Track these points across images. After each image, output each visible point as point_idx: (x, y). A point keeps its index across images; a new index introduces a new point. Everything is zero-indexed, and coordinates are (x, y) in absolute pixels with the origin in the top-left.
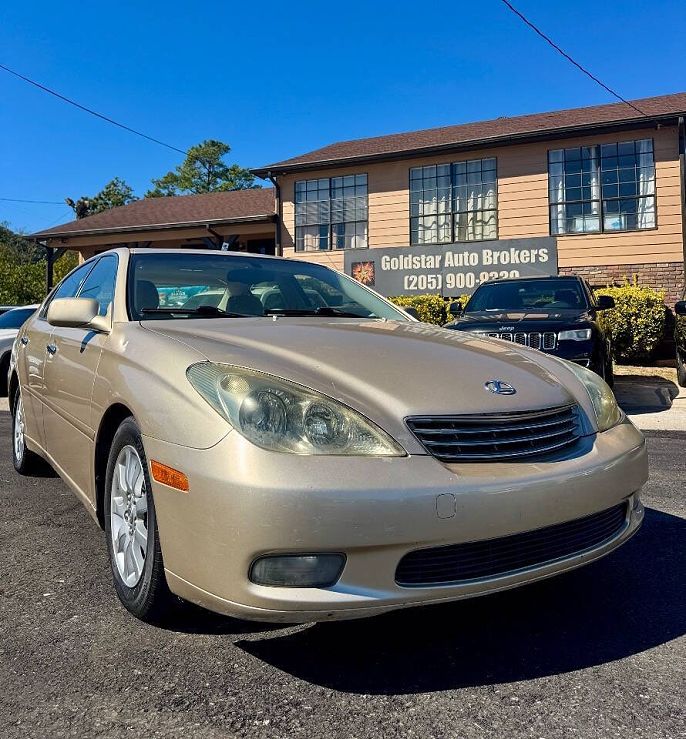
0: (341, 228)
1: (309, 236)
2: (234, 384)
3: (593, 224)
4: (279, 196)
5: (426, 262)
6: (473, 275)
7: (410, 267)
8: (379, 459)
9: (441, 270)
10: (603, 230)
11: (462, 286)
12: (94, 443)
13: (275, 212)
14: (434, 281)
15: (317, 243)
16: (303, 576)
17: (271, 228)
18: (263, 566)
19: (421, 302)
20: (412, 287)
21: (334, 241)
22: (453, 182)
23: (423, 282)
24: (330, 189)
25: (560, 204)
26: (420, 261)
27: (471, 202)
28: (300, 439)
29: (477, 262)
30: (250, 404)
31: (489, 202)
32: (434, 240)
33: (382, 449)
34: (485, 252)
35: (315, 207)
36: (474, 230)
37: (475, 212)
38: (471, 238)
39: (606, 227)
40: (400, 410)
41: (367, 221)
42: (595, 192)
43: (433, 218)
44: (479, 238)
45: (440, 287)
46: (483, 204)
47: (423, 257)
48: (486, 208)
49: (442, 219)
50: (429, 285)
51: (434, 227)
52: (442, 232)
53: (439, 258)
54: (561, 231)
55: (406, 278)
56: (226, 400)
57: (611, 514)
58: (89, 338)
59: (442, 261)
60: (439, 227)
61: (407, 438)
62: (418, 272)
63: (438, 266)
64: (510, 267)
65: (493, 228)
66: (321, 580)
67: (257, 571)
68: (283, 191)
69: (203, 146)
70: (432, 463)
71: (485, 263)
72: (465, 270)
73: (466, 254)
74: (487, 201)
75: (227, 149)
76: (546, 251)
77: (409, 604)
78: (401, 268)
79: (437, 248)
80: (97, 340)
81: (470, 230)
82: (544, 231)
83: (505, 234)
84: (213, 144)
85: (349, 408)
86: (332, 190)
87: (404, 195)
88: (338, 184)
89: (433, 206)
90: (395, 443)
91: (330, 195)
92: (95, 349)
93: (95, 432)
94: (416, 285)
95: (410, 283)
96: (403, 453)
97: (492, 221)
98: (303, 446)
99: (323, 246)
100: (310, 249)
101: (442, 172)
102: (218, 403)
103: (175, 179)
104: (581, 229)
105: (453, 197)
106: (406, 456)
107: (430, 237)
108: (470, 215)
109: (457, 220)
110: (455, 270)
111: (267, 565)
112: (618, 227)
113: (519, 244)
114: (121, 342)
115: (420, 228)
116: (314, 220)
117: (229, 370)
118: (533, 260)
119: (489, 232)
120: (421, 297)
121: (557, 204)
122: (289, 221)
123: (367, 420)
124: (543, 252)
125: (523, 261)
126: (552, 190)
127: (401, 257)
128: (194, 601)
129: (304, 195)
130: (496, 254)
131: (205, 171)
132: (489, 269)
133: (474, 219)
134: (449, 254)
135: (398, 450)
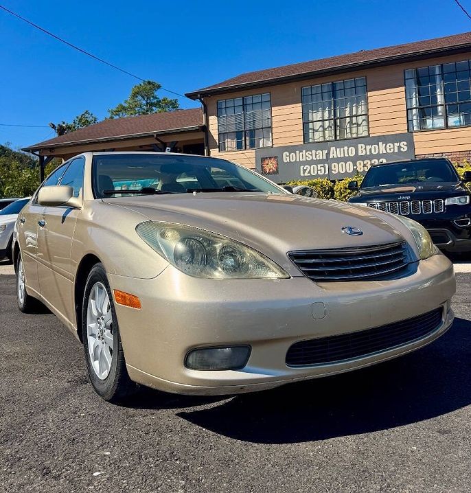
0: (252, 133)
1: (229, 140)
2: (169, 234)
3: (440, 122)
4: (206, 111)
5: (316, 155)
6: (351, 163)
7: (304, 159)
8: (271, 280)
9: (328, 160)
10: (447, 126)
11: (344, 171)
12: (74, 283)
13: (204, 123)
14: (323, 169)
15: (234, 145)
16: (222, 362)
17: (201, 135)
18: (195, 356)
19: (315, 184)
20: (306, 174)
21: (248, 143)
22: (334, 96)
23: (314, 170)
24: (243, 105)
25: (414, 108)
26: (312, 155)
27: (348, 109)
28: (216, 269)
29: (354, 154)
30: (181, 247)
31: (361, 110)
32: (322, 139)
33: (273, 275)
34: (360, 146)
35: (233, 119)
36: (351, 130)
37: (351, 117)
38: (349, 136)
39: (449, 125)
40: (284, 247)
41: (271, 127)
42: (440, 99)
43: (320, 123)
44: (354, 136)
45: (327, 172)
46: (357, 111)
47: (314, 151)
48: (359, 113)
49: (327, 123)
50: (319, 172)
51: (321, 129)
52: (327, 132)
53: (325, 152)
54: (416, 129)
55: (302, 167)
56: (164, 245)
57: (432, 315)
58: (67, 213)
59: (328, 154)
60: (324, 130)
61: (289, 265)
62: (310, 163)
63: (325, 158)
64: (378, 156)
65: (365, 128)
66: (234, 364)
67: (191, 360)
68: (209, 108)
69: (142, 85)
70: (308, 282)
71: (360, 154)
72: (345, 160)
73: (346, 148)
74: (360, 109)
75: (159, 87)
76: (405, 143)
77: (296, 380)
78: (298, 160)
79: (324, 144)
80: (72, 214)
81: (348, 130)
82: (403, 129)
83: (375, 132)
84: (149, 83)
85: (248, 247)
86: (244, 106)
87: (298, 108)
88: (249, 101)
89: (320, 114)
90: (282, 270)
91: (244, 110)
92: (72, 220)
93: (74, 276)
94: (309, 172)
95: (304, 171)
96: (287, 276)
97: (364, 123)
98: (219, 274)
99: (239, 146)
100: (229, 149)
101: (325, 89)
102: (159, 248)
103: (124, 108)
104: (431, 126)
105: (334, 107)
106: (290, 278)
107: (318, 136)
108: (348, 120)
109: (338, 124)
110: (338, 160)
111: (197, 355)
112: (458, 124)
113: (385, 139)
114: (89, 214)
115: (310, 131)
116: (233, 129)
117: (165, 225)
118: (396, 151)
119: (363, 131)
120: (315, 181)
121: (412, 109)
122: (214, 129)
123: (262, 255)
124: (403, 144)
125: (388, 151)
126: (408, 98)
127: (297, 152)
128: (147, 385)
129: (224, 111)
130: (368, 147)
131: (144, 102)
132: (363, 158)
133: (351, 122)
134: (333, 149)
135: (284, 274)
